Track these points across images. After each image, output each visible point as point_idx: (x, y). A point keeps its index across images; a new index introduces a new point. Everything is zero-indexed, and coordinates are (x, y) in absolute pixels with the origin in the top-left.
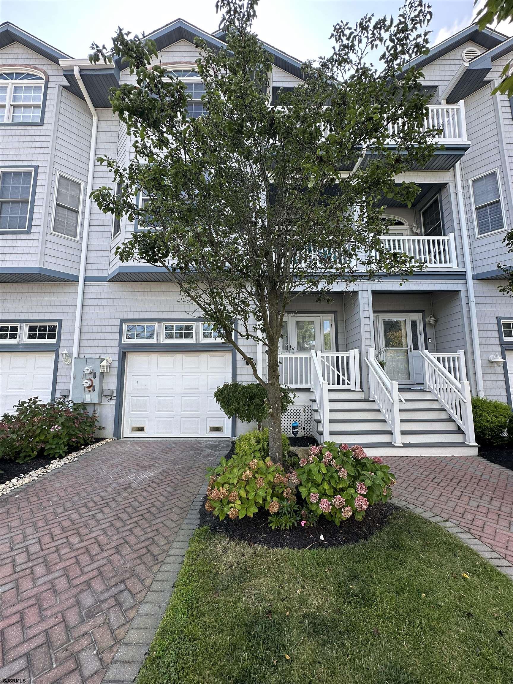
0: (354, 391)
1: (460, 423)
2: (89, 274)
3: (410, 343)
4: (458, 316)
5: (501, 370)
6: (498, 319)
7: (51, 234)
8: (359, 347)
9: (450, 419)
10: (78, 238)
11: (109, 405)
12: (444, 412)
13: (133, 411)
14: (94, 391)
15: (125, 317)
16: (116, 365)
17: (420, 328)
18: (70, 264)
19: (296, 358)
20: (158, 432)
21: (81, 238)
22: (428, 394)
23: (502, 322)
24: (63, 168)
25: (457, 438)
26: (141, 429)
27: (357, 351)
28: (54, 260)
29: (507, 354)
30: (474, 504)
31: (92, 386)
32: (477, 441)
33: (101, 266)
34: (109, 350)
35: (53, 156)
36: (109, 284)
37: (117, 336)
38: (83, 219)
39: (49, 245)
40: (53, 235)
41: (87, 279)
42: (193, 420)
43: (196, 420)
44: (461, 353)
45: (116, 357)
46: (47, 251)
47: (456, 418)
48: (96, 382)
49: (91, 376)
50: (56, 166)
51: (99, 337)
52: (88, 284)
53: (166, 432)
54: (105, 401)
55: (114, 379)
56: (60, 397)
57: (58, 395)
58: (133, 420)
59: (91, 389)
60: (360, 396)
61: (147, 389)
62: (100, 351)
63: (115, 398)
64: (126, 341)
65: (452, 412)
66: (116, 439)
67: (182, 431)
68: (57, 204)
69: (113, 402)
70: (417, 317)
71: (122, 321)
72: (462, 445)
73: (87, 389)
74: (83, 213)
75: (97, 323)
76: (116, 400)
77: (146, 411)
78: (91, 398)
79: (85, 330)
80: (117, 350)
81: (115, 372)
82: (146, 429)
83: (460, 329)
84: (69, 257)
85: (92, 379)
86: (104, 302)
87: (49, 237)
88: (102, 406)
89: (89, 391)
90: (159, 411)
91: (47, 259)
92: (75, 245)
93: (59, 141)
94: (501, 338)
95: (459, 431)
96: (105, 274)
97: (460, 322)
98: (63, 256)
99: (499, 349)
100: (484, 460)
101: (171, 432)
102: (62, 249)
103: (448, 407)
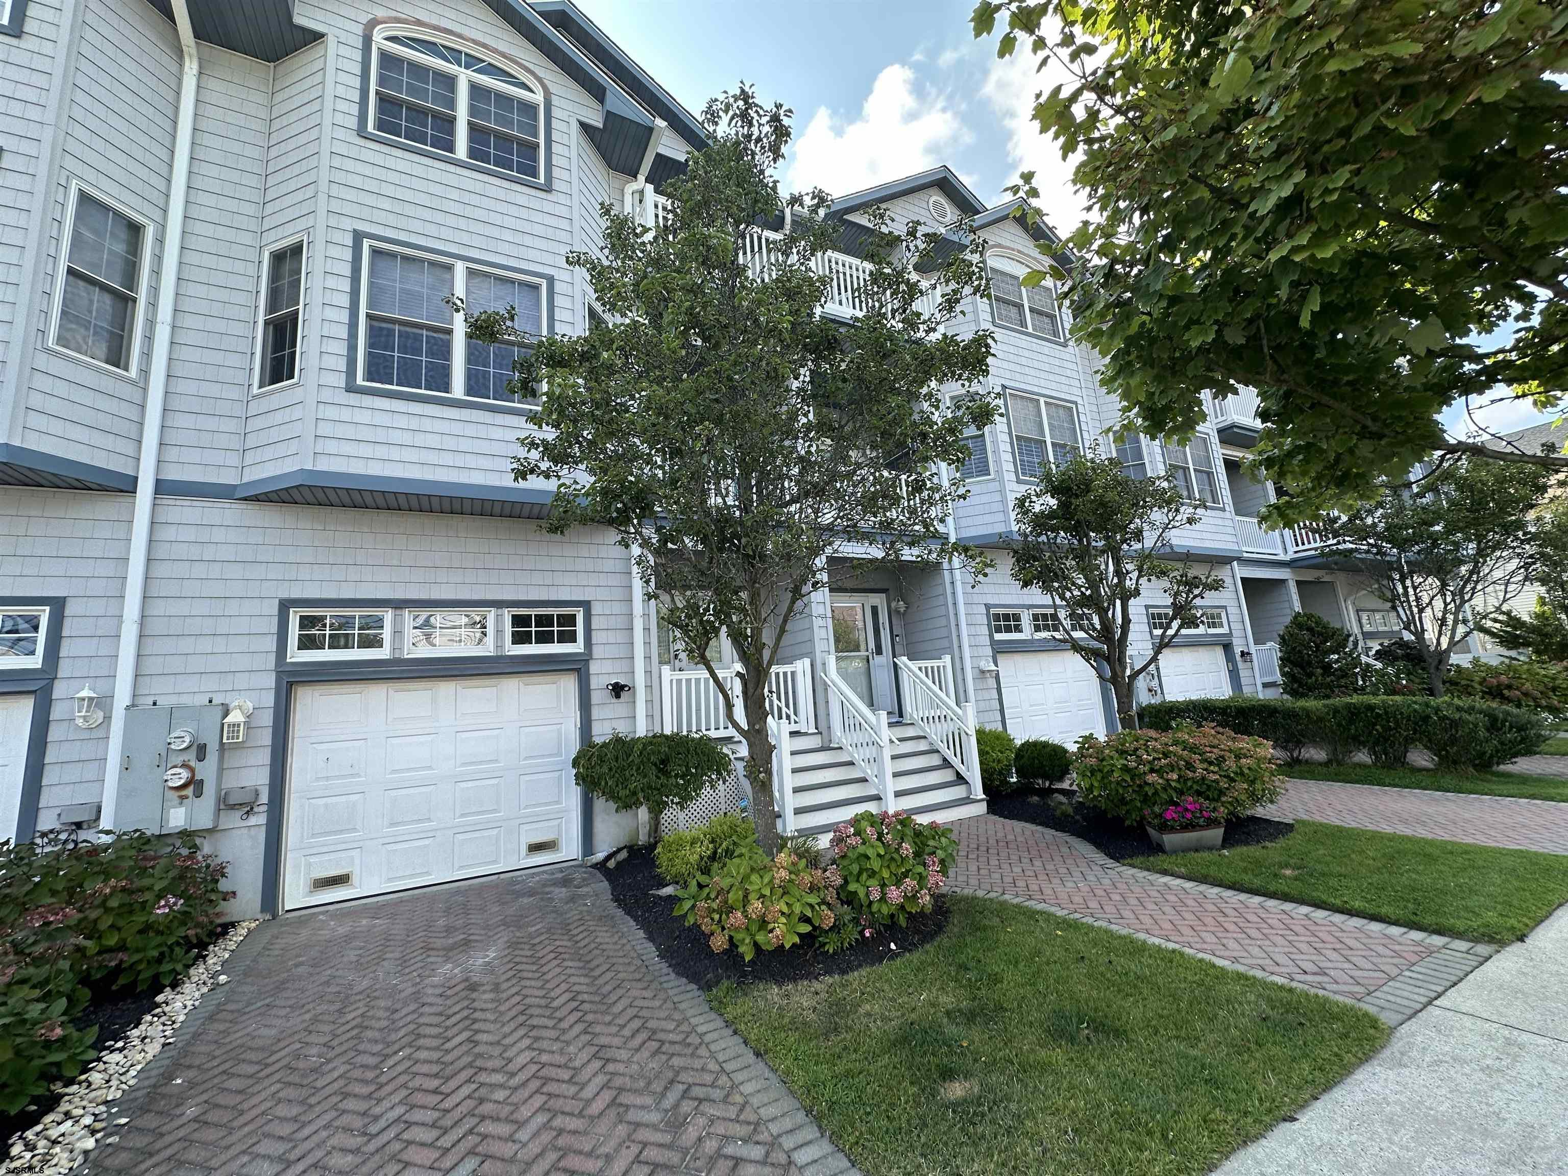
0: (806, 734)
1: (962, 769)
2: (173, 474)
3: (872, 645)
4: (941, 599)
5: (992, 683)
6: (988, 607)
7: (48, 351)
8: (811, 654)
9: (946, 764)
10: (133, 373)
11: (245, 831)
12: (936, 755)
13: (313, 835)
14: (198, 794)
15: (296, 594)
16: (267, 719)
17: (883, 618)
18: (108, 442)
19: (688, 681)
20: (390, 880)
21: (145, 372)
22: (910, 728)
23: (992, 611)
24: (91, 176)
25: (958, 792)
26: (340, 880)
27: (807, 661)
28: (57, 427)
29: (1001, 658)
30: (1017, 870)
31: (195, 785)
32: (985, 791)
33: (218, 458)
34: (242, 681)
35: (63, 134)
36: (243, 505)
37: (271, 644)
38: (151, 323)
39: (40, 381)
40: (56, 354)
41: (162, 488)
42: (486, 833)
43: (495, 832)
44: (947, 659)
45: (269, 700)
46: (36, 400)
47: (956, 761)
48: (207, 770)
49: (191, 757)
50: (70, 163)
51: (206, 645)
52: (167, 500)
53: (412, 876)
54: (232, 820)
55: (264, 757)
56: (58, 827)
57: (46, 822)
58: (312, 860)
59: (189, 791)
60: (815, 742)
61: (358, 775)
62: (210, 684)
63: (265, 808)
64: (297, 656)
65: (949, 754)
66: (268, 917)
67: (456, 866)
68: (71, 272)
69: (260, 819)
70: (878, 600)
71: (285, 605)
72: (967, 801)
73: (174, 795)
74: (153, 305)
75: (201, 608)
76: (269, 812)
77: (354, 830)
78: (189, 817)
79: (155, 627)
80: (270, 680)
81: (266, 738)
82: (355, 879)
83: (943, 622)
84: (105, 422)
85: (192, 764)
86: (226, 553)
87: (42, 361)
88: (219, 835)
89: (183, 798)
90: (392, 825)
91: (34, 420)
92: (127, 391)
93: (79, 96)
94: (991, 636)
95: (960, 779)
96: (228, 478)
97: (942, 611)
98: (88, 417)
99: (989, 651)
100: (996, 818)
101: (428, 873)
102: (87, 398)
103: (942, 747)
